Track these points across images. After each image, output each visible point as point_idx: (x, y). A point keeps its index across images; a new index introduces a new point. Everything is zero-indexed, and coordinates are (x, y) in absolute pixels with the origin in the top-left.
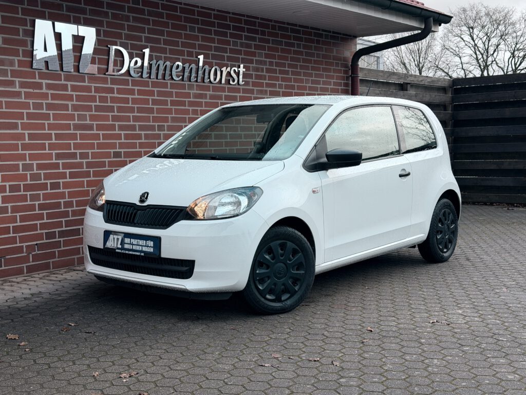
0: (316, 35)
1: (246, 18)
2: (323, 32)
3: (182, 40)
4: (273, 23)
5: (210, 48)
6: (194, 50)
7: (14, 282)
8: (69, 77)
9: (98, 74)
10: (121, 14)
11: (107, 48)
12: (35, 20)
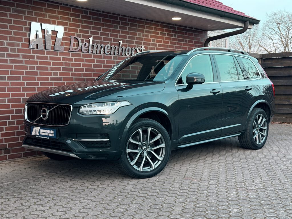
0: (184, 30)
1: (146, 21)
2: (188, 29)
3: (110, 33)
4: (161, 24)
5: (125, 37)
6: (117, 38)
7: (17, 162)
8: (48, 53)
9: (65, 51)
10: (78, 19)
11: (69, 37)
12: (31, 23)
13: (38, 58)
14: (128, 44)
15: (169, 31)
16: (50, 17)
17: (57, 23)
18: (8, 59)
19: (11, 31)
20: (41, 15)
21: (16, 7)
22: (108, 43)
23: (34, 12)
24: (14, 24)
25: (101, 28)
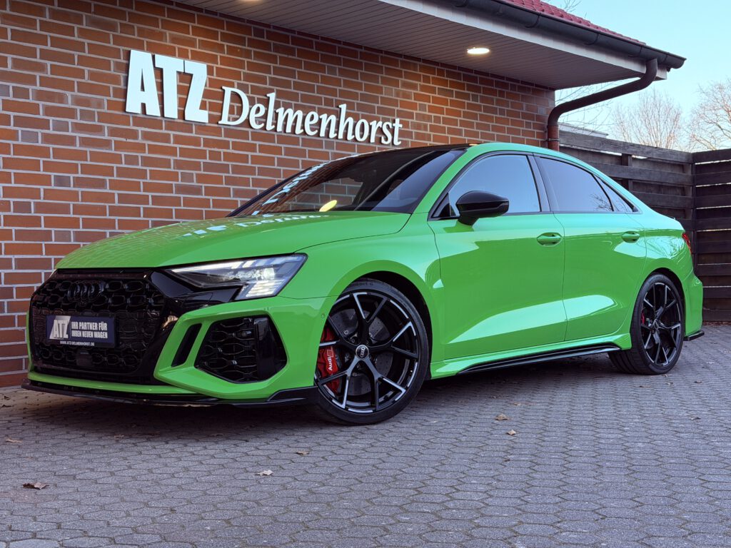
1: (403, 59)
3: (318, 84)
4: (440, 67)
5: (355, 96)
6: (334, 98)
8: (171, 126)
9: (209, 123)
10: (240, 48)
11: (220, 90)
12: (130, 52)
13: (146, 136)
14: (360, 113)
15: (461, 86)
16: (174, 40)
17: (190, 57)
18: (76, 137)
19: (83, 70)
20: (151, 34)
21: (95, 13)
22: (313, 109)
23: (136, 26)
24: (89, 53)
25: (295, 71)
